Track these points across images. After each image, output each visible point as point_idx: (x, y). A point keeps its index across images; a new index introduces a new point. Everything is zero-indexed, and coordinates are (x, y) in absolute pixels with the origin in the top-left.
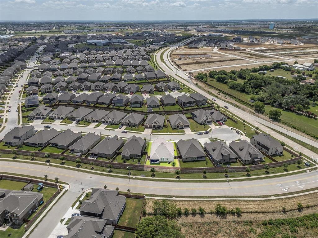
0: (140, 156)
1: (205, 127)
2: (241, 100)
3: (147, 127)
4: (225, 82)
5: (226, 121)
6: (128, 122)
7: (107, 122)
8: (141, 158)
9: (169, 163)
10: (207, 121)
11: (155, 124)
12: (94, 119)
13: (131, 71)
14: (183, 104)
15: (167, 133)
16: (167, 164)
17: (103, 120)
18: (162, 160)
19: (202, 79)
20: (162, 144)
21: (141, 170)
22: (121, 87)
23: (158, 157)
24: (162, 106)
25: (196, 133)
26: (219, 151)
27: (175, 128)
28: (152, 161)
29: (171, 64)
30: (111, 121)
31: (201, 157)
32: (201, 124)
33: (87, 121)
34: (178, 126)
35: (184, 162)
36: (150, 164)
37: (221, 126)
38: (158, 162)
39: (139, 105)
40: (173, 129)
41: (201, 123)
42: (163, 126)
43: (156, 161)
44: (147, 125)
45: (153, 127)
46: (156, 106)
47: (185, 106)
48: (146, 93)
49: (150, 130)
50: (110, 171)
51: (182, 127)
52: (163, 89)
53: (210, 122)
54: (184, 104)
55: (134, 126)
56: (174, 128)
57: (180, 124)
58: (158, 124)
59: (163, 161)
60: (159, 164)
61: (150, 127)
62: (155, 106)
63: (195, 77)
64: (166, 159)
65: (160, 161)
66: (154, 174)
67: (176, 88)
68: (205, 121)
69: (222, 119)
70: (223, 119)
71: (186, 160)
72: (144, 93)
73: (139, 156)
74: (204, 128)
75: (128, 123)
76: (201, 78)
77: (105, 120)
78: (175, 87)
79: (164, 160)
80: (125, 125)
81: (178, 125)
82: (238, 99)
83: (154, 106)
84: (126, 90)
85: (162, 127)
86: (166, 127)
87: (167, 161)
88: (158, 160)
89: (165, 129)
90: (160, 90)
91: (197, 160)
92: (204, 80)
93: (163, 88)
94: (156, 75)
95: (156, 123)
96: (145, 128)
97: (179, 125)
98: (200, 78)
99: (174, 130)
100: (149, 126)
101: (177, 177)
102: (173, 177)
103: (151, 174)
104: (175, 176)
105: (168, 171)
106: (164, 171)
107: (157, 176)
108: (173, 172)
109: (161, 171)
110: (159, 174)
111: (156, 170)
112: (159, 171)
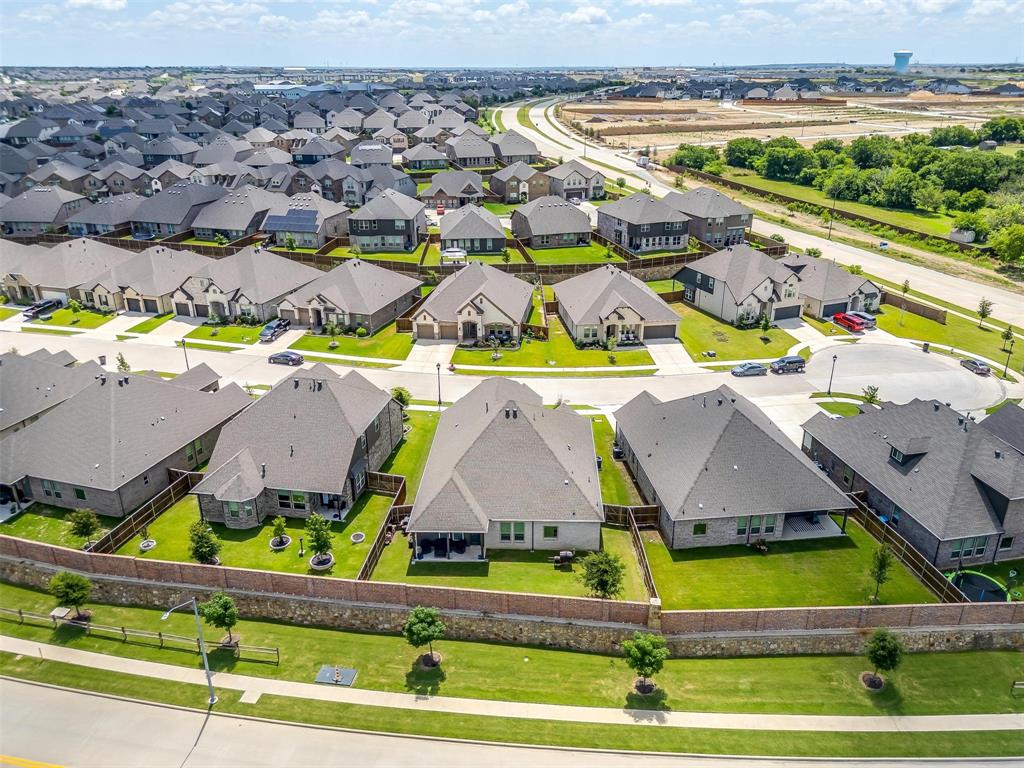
0: (343, 506)
1: (766, 340)
2: (912, 232)
3: (425, 335)
4: (805, 178)
5: (878, 312)
6: (315, 304)
7: (201, 311)
8: (350, 518)
9: (564, 564)
10: (776, 305)
11: (475, 318)
12: (129, 294)
13: (391, 141)
14: (625, 238)
15: (546, 363)
16: (546, 569)
17: (180, 298)
18: (505, 537)
19: (700, 168)
20: (511, 414)
21: (328, 621)
22: (329, 178)
23: (478, 516)
24: (518, 247)
25: (724, 369)
26: (961, 471)
27: (590, 339)
28: (430, 543)
29: (560, 131)
30: (224, 299)
31: (811, 518)
32: (742, 325)
33: (97, 305)
34: (610, 331)
35: (681, 554)
36: (413, 570)
37: (853, 336)
38: (472, 555)
39: (399, 240)
40: (582, 346)
41: (741, 318)
42: (525, 329)
43: (461, 544)
44: (429, 321)
45: (460, 333)
46: (490, 244)
47: (638, 247)
48: (447, 207)
49: (445, 351)
50: (68, 634)
51: (636, 337)
52: (526, 190)
53: (789, 314)
54: (631, 240)
55: (349, 330)
56: (585, 340)
57: (621, 317)
58: (493, 317)
59: (513, 544)
60: (479, 570)
61: (447, 334)
62: (483, 241)
63: (667, 163)
64: (539, 533)
65: (493, 542)
66: (435, 664)
67: (586, 190)
68: (764, 305)
69: (855, 300)
70: (862, 297)
71: (700, 541)
72: (435, 207)
73: (333, 503)
74: (761, 343)
75: (318, 313)
76: (695, 162)
77: (190, 298)
78: (583, 185)
79: (520, 537)
80: (300, 323)
81: (614, 320)
82: (892, 227)
83: (477, 244)
84: (348, 192)
85: (516, 332)
86: (542, 334)
87: (549, 544)
88: (477, 539)
89: (532, 347)
90: (514, 195)
91: (777, 535)
92: (706, 168)
93: (524, 188)
94: (496, 147)
95: (480, 312)
96: (414, 342)
97: (619, 324)
98: (688, 164)
99: (587, 352)
100: (436, 330)
101: (635, 691)
102: (597, 690)
103: (405, 664)
104: (615, 685)
105: (553, 638)
106: (525, 633)
107: (462, 684)
108: (595, 646)
109: (495, 629)
110: (481, 661)
111: (457, 624)
112: (480, 629)
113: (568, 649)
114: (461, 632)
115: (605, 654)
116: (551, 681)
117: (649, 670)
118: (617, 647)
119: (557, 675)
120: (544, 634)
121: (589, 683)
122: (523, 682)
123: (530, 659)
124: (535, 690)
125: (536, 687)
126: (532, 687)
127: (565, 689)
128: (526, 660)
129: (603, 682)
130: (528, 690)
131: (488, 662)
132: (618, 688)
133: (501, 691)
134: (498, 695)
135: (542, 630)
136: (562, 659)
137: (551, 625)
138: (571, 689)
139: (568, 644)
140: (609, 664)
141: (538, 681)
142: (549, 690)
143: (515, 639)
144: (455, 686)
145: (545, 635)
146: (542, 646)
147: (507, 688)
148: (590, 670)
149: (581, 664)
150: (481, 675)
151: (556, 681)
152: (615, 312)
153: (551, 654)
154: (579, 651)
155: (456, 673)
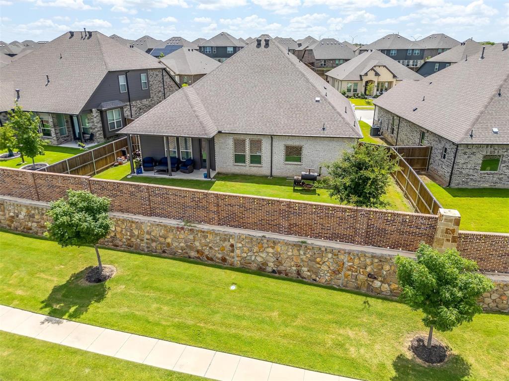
9: (306, 188)
20: (262, 44)
27: (351, 93)
35: (463, 192)
38: (198, 175)
64: (280, 155)
65: (225, 164)
66: (101, 280)
87: (291, 170)
97: (375, 80)
101: (409, 355)
102: (341, 345)
103: (60, 274)
104: (374, 342)
105: (278, 262)
106: (238, 252)
107: (124, 310)
108: (341, 280)
109: (197, 244)
110: (166, 283)
111: (149, 233)
112: (177, 242)
113: (299, 279)
114: (154, 244)
115: (357, 291)
116: (263, 321)
117: (451, 314)
118: (377, 284)
119: (275, 314)
120: (264, 255)
121: (327, 332)
122: (217, 318)
123: (239, 287)
124: (233, 331)
125: (237, 327)
126: (230, 326)
127: (284, 336)
128: (233, 288)
129: (351, 334)
130: (222, 330)
131: (176, 284)
132: (377, 347)
133: (179, 326)
134: (171, 331)
135: (262, 249)
136: (288, 292)
137: (275, 242)
138: (293, 337)
139: (298, 273)
140: (361, 307)
141: (242, 318)
142: (257, 335)
143: (224, 260)
144: (112, 310)
145: (266, 256)
146: (261, 271)
147: (190, 322)
148: (330, 312)
149: (316, 303)
150: (157, 300)
151: (271, 322)
152: (372, 69)
153: (273, 284)
154: (314, 283)
155: (123, 294)
